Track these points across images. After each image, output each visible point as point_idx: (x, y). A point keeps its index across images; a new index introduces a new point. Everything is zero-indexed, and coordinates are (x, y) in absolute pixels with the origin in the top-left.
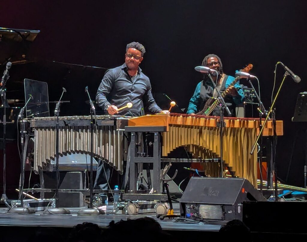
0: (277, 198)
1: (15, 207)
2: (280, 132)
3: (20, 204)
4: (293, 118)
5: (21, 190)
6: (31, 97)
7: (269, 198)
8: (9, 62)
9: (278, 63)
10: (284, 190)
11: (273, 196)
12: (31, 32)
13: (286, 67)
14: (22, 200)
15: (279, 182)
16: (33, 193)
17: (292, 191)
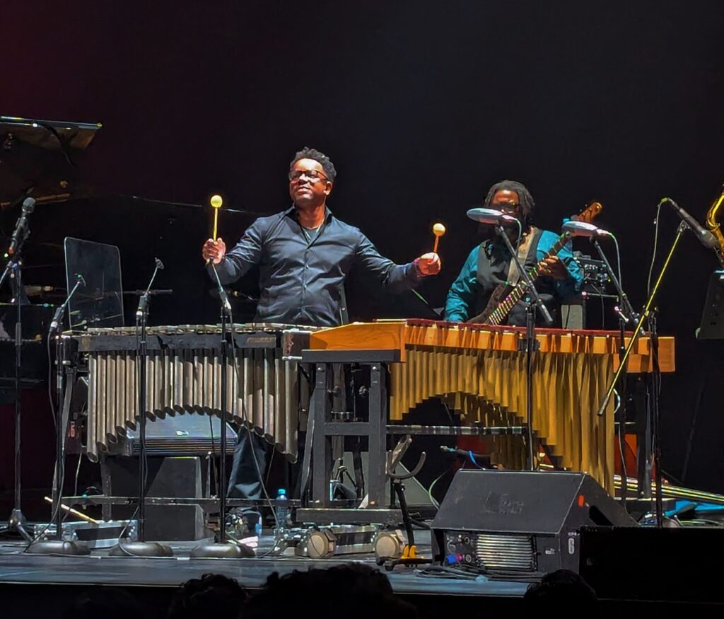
0: (660, 519)
1: (42, 540)
2: (668, 364)
3: (55, 531)
4: (698, 330)
5: (56, 500)
6: (81, 281)
7: (643, 520)
8: (29, 199)
9: (664, 200)
10: (678, 501)
11: (650, 513)
12: (80, 127)
13: (682, 211)
14: (58, 522)
15: (666, 481)
16: (85, 508)
17: (695, 503)
